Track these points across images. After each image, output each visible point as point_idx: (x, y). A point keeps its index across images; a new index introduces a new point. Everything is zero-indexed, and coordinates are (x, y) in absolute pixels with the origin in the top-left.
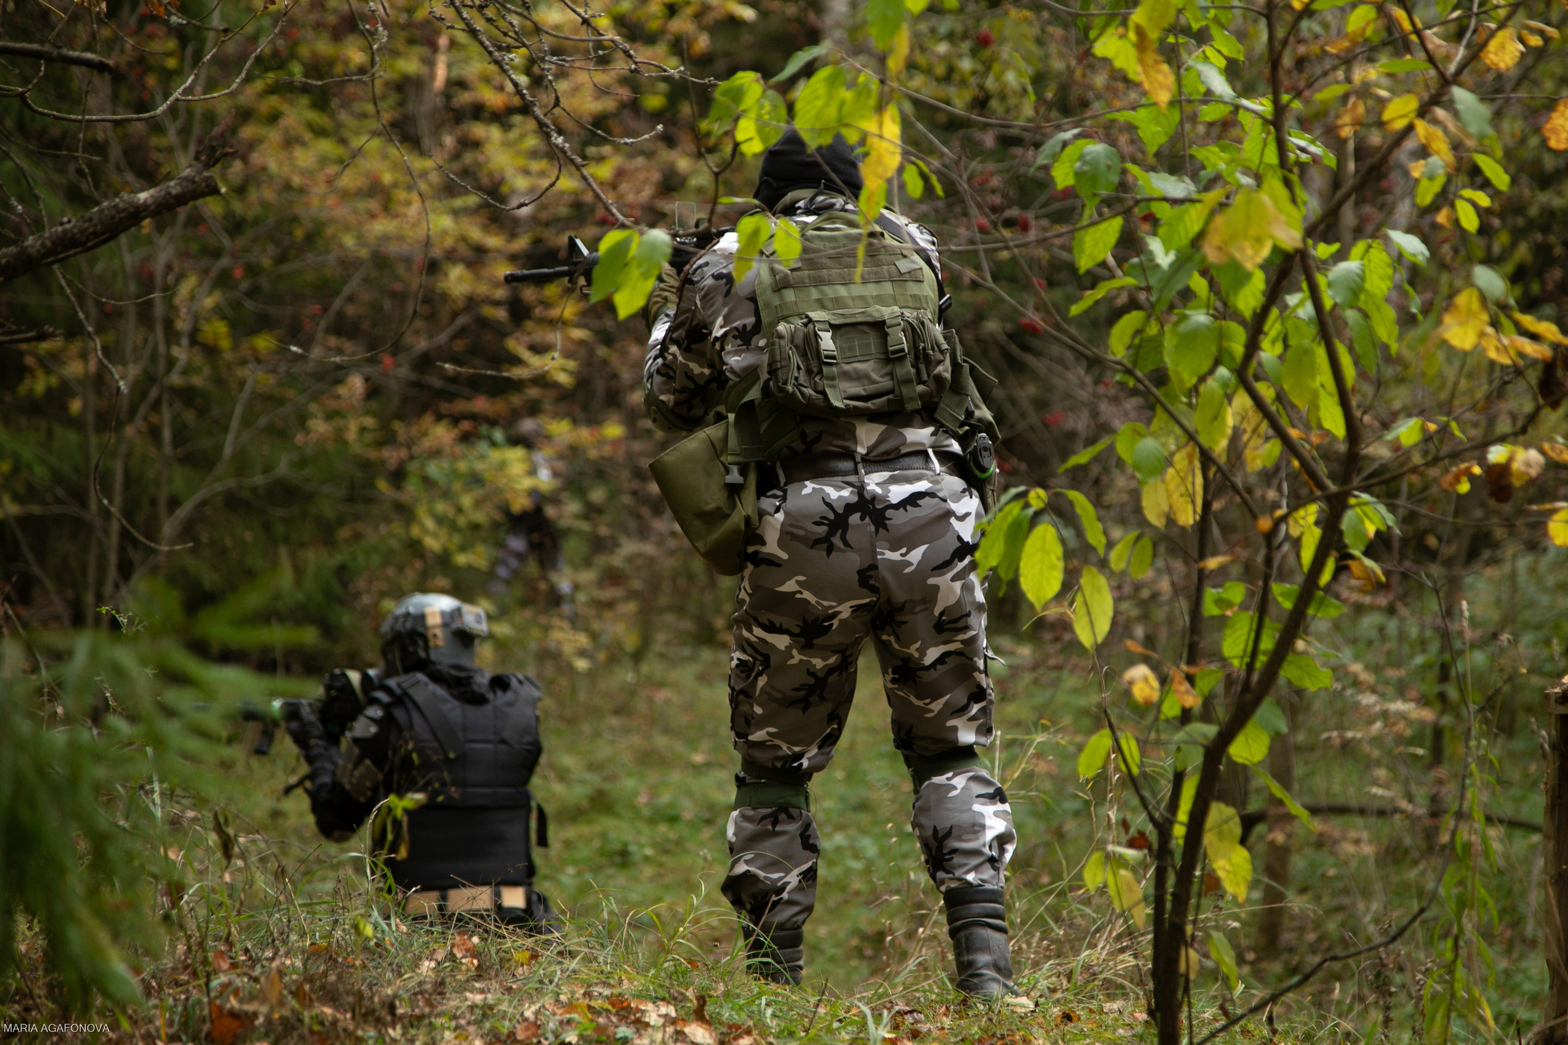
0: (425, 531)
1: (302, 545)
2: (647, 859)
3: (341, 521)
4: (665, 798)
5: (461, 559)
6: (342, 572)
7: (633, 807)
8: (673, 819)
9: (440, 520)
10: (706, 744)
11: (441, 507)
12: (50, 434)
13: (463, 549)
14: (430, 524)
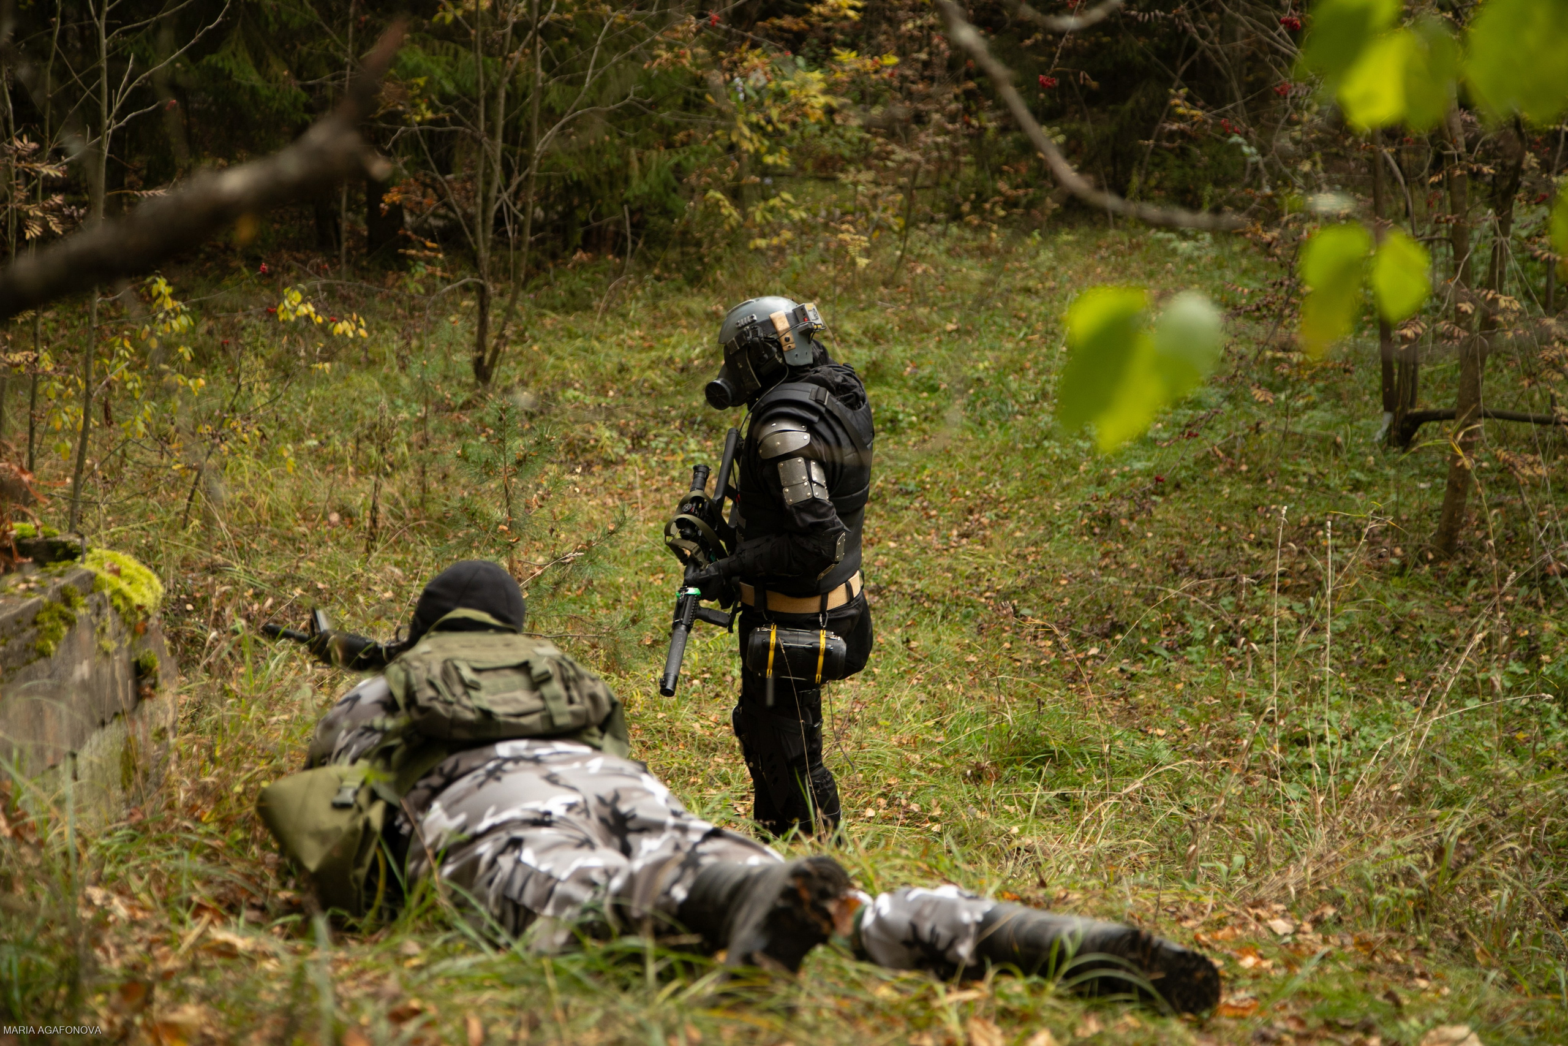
0: (742, 135)
1: (648, 147)
2: (911, 425)
3: (678, 126)
4: (926, 371)
5: (769, 160)
6: (679, 170)
7: (901, 378)
8: (933, 389)
9: (755, 127)
10: (956, 315)
11: (754, 118)
12: (456, 54)
13: (771, 151)
14: (746, 131)
